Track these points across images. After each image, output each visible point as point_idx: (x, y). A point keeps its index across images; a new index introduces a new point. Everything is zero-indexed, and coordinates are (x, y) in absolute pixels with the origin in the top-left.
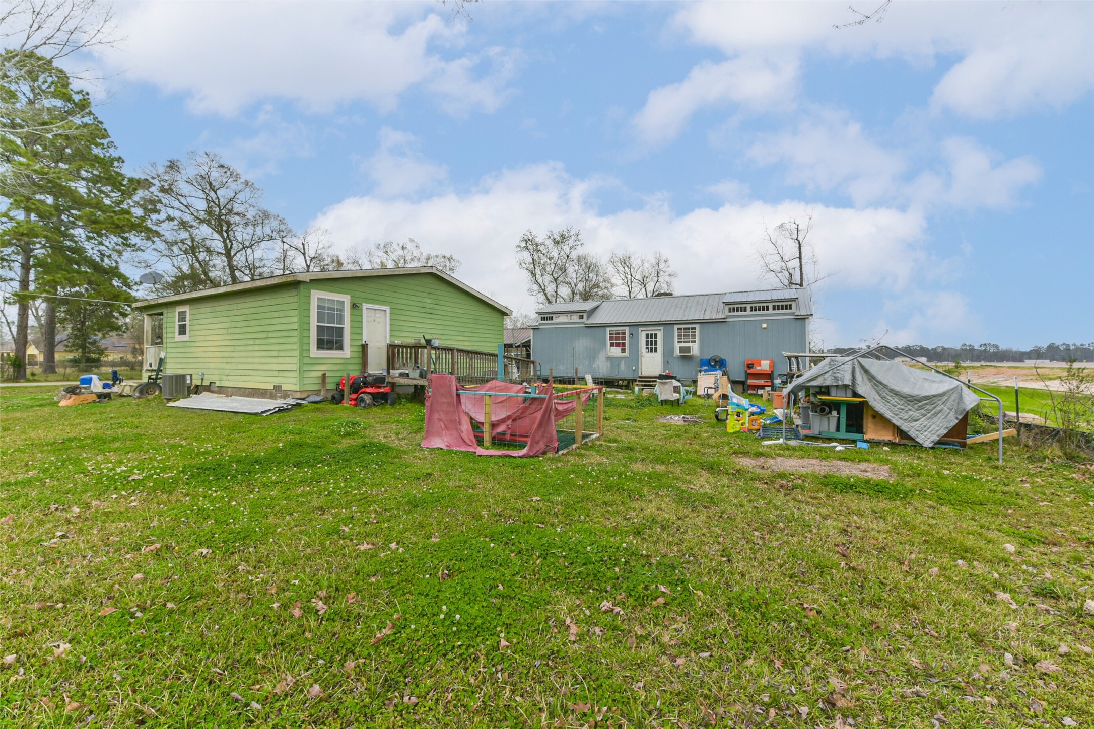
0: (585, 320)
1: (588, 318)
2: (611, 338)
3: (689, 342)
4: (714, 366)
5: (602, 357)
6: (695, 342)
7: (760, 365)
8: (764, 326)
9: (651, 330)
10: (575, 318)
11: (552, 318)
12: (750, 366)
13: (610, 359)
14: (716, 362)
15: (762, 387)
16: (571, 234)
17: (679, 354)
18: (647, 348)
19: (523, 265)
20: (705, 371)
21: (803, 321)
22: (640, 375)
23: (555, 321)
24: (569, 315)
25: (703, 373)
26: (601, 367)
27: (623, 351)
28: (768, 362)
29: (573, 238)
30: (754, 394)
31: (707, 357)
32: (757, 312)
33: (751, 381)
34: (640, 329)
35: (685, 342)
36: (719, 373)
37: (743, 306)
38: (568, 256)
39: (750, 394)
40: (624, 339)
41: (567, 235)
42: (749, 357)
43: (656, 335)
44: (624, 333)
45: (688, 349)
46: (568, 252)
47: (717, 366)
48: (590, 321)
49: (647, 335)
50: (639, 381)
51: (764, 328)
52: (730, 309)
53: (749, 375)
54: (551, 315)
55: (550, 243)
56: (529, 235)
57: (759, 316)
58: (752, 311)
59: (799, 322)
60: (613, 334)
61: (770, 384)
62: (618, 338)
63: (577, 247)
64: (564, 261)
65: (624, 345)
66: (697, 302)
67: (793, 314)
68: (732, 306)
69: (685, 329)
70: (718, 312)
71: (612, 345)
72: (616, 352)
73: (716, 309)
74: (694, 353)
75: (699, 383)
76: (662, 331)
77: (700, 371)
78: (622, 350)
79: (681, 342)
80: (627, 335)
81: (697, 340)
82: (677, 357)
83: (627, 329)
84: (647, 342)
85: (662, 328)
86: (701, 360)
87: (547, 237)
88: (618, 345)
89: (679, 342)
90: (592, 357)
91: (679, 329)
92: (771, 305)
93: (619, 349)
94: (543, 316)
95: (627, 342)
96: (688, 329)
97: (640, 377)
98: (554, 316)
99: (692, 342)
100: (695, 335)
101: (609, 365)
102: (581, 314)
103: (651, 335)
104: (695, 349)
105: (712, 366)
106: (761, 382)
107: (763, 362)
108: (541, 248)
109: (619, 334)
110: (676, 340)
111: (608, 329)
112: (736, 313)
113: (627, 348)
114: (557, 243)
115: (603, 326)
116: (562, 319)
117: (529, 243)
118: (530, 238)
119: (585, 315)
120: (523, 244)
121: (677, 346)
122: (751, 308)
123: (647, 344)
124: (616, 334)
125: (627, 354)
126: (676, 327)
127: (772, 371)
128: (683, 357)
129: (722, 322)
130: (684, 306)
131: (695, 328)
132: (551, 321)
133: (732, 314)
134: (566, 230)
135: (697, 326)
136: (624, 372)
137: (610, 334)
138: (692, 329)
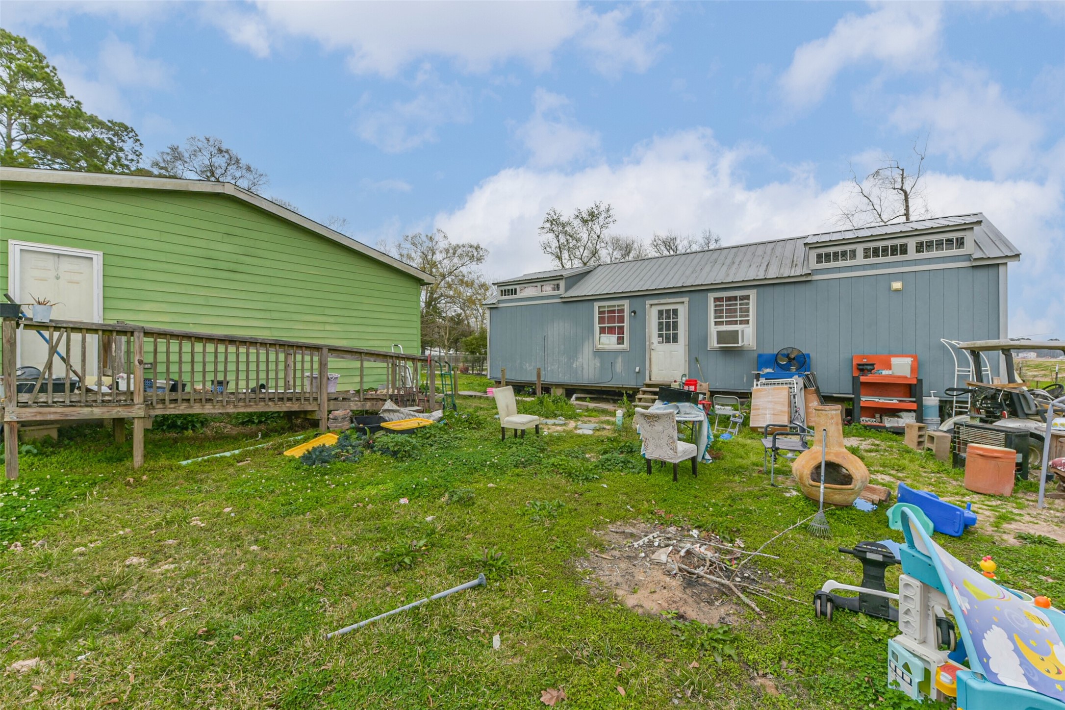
0: (561, 291)
1: (567, 289)
2: (601, 320)
3: (735, 323)
4: (786, 368)
5: (587, 352)
6: (747, 322)
7: (889, 366)
8: (897, 285)
9: (668, 303)
10: (548, 289)
11: (514, 292)
12: (863, 369)
13: (599, 353)
14: (790, 360)
15: (894, 412)
16: (601, 210)
17: (716, 345)
18: (660, 336)
19: (548, 249)
20: (768, 377)
21: (992, 271)
22: (647, 381)
23: (520, 295)
24: (539, 285)
25: (763, 380)
26: (585, 366)
27: (621, 341)
28: (909, 360)
29: (604, 215)
30: (876, 428)
31: (771, 349)
32: (881, 259)
33: (866, 400)
34: (649, 302)
35: (728, 323)
36: (797, 381)
37: (847, 248)
38: (598, 237)
39: (865, 427)
40: (621, 319)
41: (596, 212)
42: (865, 349)
43: (675, 312)
44: (622, 311)
45: (733, 336)
46: (598, 232)
47: (793, 369)
48: (572, 293)
49: (660, 312)
50: (644, 392)
51: (897, 291)
52: (819, 256)
53: (859, 386)
54: (513, 287)
55: (577, 223)
56: (553, 214)
57: (886, 265)
58: (866, 257)
59: (981, 275)
60: (603, 312)
61: (914, 406)
62: (611, 320)
63: (609, 225)
64: (594, 242)
65: (621, 330)
66: (754, 254)
67: (969, 257)
68: (823, 251)
69: (729, 299)
70: (793, 264)
71: (602, 331)
72: (609, 342)
73: (789, 262)
74: (746, 343)
75: (754, 401)
76: (686, 304)
77: (758, 377)
78: (619, 338)
79: (721, 323)
80: (626, 314)
81: (752, 317)
82: (715, 351)
83: (626, 304)
84: (660, 324)
85: (686, 299)
86: (760, 356)
87: (574, 216)
88: (611, 331)
89: (716, 323)
90: (573, 351)
91: (716, 300)
92: (912, 244)
93: (614, 338)
94: (504, 288)
95: (626, 325)
96: (735, 298)
97: (648, 386)
98: (518, 287)
99: (742, 322)
100: (748, 310)
101: (598, 364)
102: (556, 282)
103: (668, 311)
104: (748, 336)
105: (782, 367)
106: (893, 402)
107: (895, 361)
108: (567, 229)
109: (613, 312)
110: (712, 320)
111: (597, 305)
112: (832, 264)
113: (626, 336)
114: (585, 222)
115: (590, 300)
116: (530, 291)
117: (554, 223)
118: (555, 218)
119: (562, 284)
120: (548, 225)
121: (713, 330)
122: (866, 250)
123: (660, 329)
124: (609, 312)
125: (626, 346)
126: (711, 296)
127: (920, 381)
128: (726, 351)
129: (803, 282)
130: (728, 261)
131: (747, 297)
132: (514, 297)
133: (824, 265)
134: (594, 207)
135: (753, 293)
136: (620, 378)
137: (600, 313)
138: (743, 298)
